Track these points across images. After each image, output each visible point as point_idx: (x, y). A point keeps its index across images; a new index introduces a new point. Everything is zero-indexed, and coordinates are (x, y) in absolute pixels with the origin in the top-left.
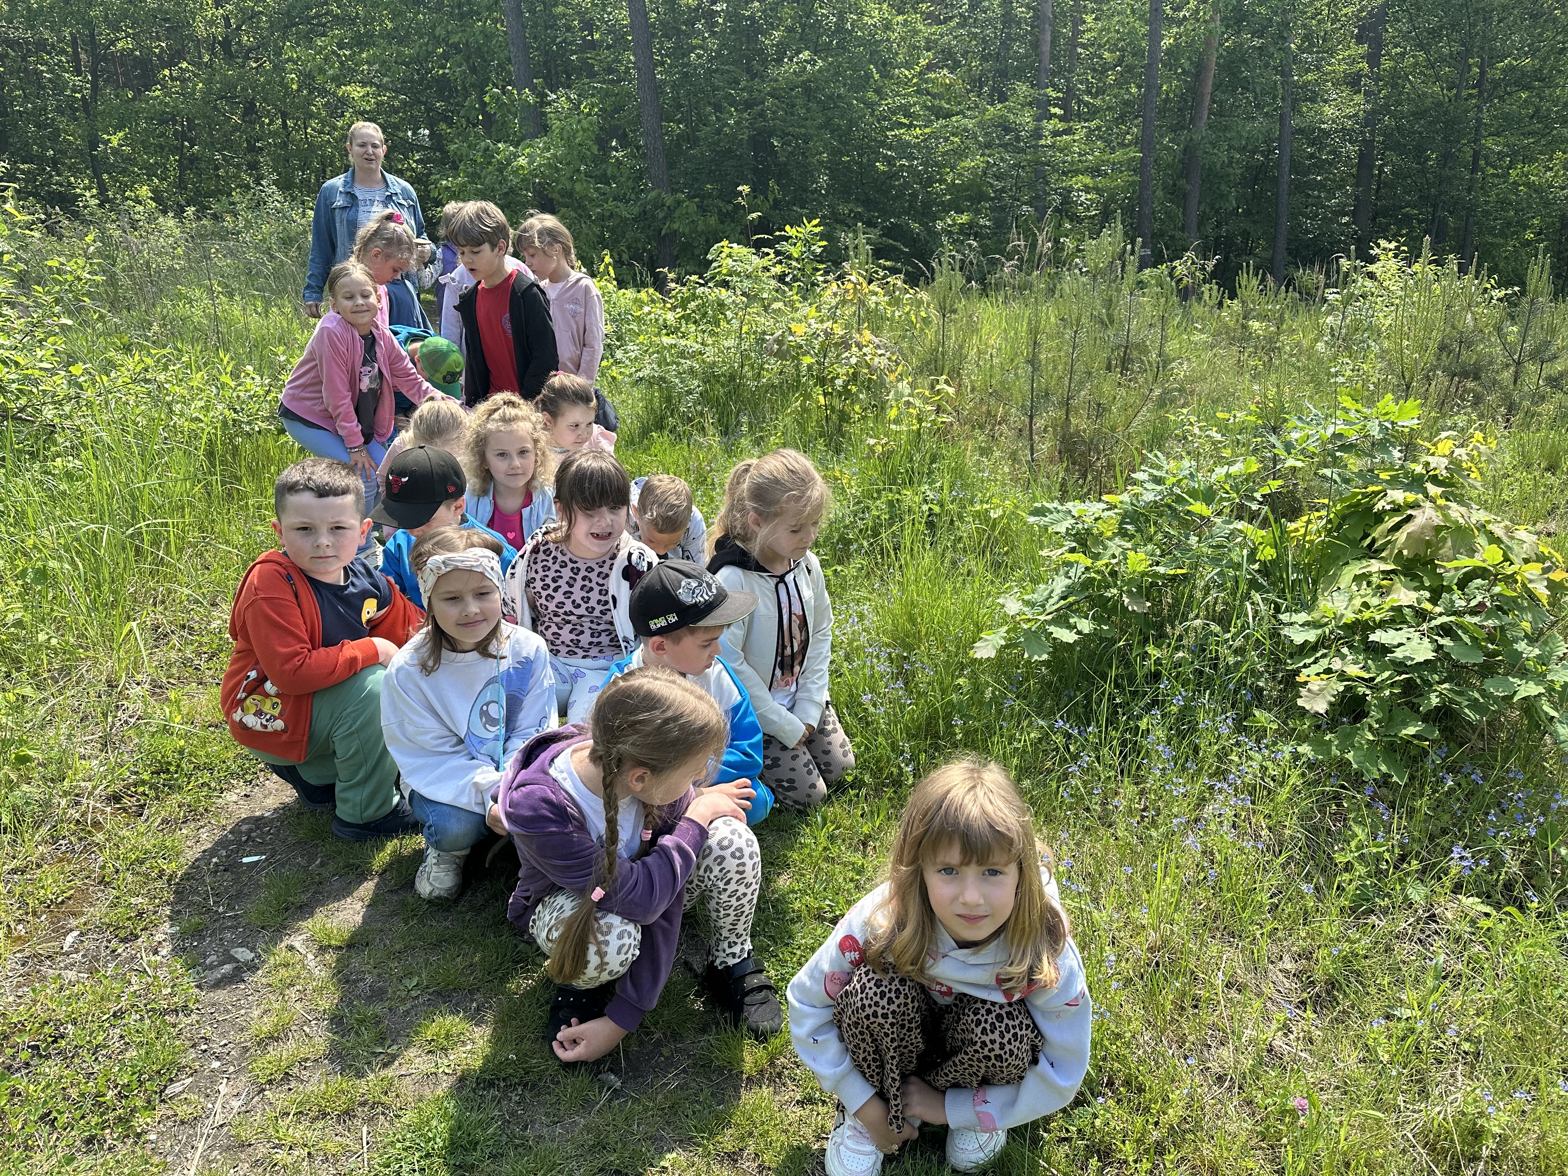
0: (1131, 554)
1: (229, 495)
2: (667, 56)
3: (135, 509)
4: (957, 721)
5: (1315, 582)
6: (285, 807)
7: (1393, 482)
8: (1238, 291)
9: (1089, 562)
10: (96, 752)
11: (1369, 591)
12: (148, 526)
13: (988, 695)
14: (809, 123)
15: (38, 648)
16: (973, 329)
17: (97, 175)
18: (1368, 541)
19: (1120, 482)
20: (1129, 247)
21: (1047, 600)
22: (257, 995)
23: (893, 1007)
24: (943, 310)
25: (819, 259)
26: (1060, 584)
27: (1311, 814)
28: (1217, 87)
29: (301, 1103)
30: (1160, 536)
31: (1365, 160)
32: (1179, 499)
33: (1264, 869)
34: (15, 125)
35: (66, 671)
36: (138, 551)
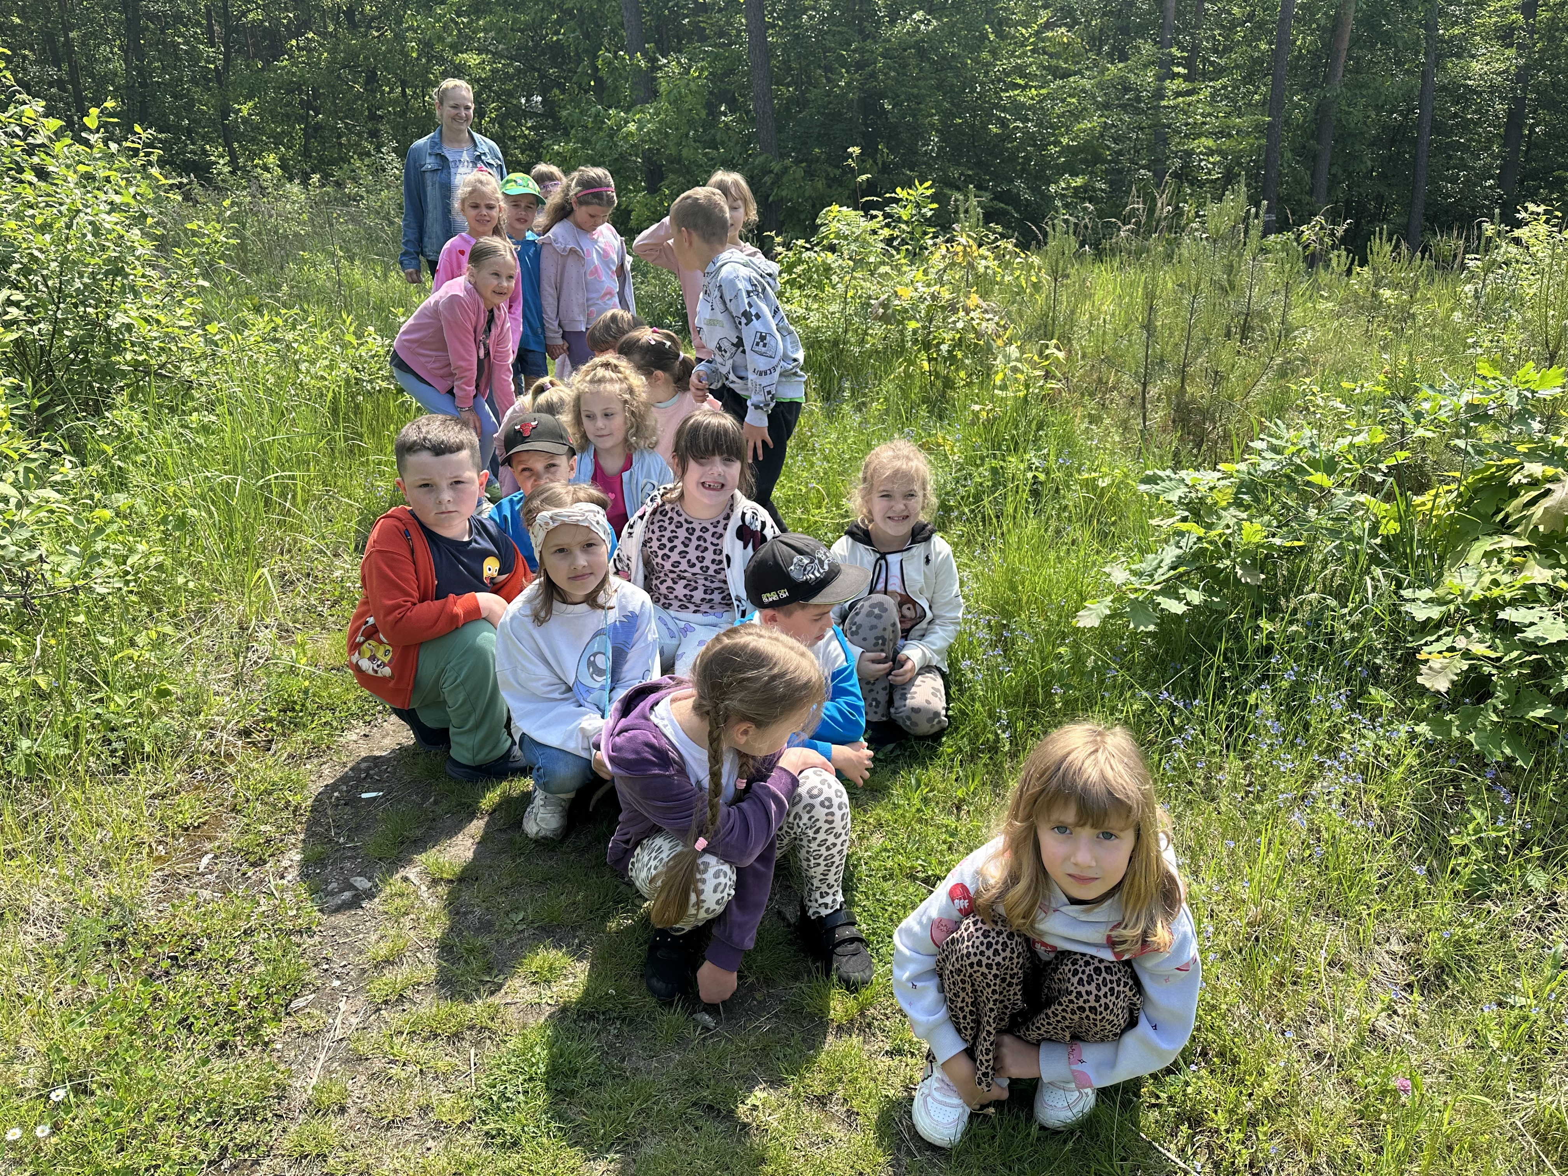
0: (1246, 524)
1: (351, 451)
2: (779, 18)
3: (264, 462)
4: (1057, 690)
5: (1441, 558)
6: (403, 749)
7: (1531, 456)
8: (1370, 257)
9: (1201, 532)
10: (228, 689)
11: (1500, 567)
12: (276, 478)
13: (1090, 663)
14: (921, 83)
15: (177, 590)
16: (1085, 294)
17: (228, 144)
18: (1501, 516)
19: (1237, 451)
20: (1253, 210)
21: (1156, 570)
22: (374, 922)
23: (998, 959)
24: (1055, 274)
25: (929, 222)
26: (1170, 554)
27: (1426, 795)
28: (1355, 41)
29: (414, 1024)
30: (1277, 506)
31: (1515, 118)
32: (1299, 470)
33: (1374, 849)
34: (154, 96)
35: (201, 612)
36: (267, 502)
